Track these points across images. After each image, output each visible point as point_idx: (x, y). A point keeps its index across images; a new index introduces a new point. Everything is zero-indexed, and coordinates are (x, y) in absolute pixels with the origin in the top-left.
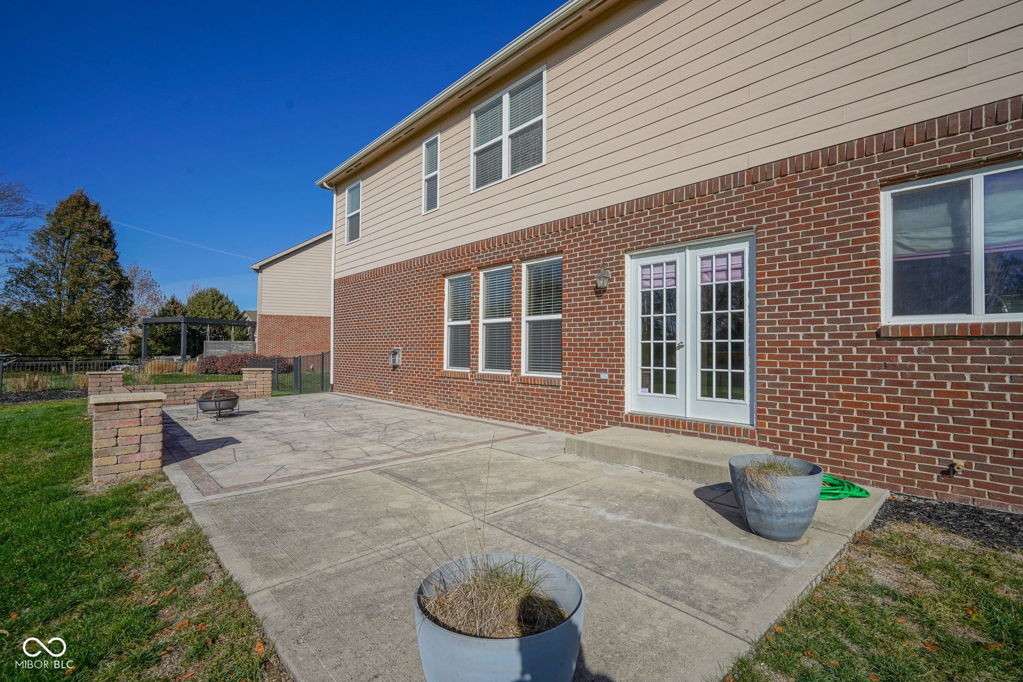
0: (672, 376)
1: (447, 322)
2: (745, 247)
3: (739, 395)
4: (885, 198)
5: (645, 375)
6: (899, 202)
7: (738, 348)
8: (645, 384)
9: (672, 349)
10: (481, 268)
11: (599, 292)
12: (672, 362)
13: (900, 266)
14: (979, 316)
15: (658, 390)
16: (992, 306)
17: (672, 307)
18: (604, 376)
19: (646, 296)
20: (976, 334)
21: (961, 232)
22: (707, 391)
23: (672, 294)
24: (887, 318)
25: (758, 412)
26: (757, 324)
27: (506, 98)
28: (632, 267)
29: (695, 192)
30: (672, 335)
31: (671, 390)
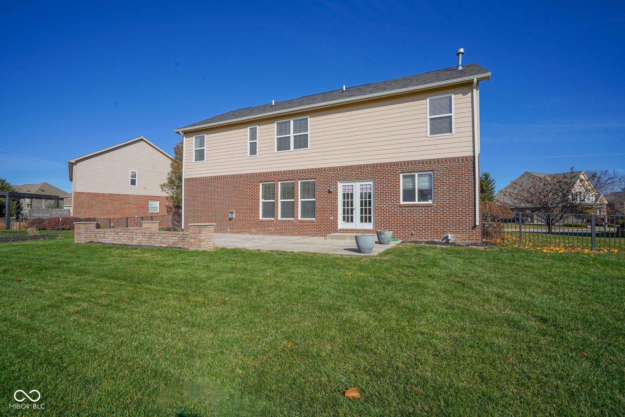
0: (352, 217)
1: (261, 200)
2: (371, 183)
3: (370, 221)
4: (401, 175)
5: (344, 218)
6: (404, 177)
7: (370, 209)
8: (344, 220)
9: (352, 210)
10: (279, 181)
11: (329, 192)
12: (352, 213)
13: (404, 191)
14: (417, 202)
15: (348, 221)
16: (419, 200)
17: (352, 198)
18: (331, 218)
19: (344, 194)
20: (416, 206)
21: (414, 185)
22: (362, 221)
23: (352, 194)
24: (402, 202)
25: (375, 225)
26: (375, 203)
27: (292, 122)
28: (340, 185)
29: (359, 167)
30: (352, 206)
31: (352, 221)
